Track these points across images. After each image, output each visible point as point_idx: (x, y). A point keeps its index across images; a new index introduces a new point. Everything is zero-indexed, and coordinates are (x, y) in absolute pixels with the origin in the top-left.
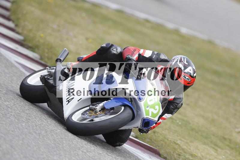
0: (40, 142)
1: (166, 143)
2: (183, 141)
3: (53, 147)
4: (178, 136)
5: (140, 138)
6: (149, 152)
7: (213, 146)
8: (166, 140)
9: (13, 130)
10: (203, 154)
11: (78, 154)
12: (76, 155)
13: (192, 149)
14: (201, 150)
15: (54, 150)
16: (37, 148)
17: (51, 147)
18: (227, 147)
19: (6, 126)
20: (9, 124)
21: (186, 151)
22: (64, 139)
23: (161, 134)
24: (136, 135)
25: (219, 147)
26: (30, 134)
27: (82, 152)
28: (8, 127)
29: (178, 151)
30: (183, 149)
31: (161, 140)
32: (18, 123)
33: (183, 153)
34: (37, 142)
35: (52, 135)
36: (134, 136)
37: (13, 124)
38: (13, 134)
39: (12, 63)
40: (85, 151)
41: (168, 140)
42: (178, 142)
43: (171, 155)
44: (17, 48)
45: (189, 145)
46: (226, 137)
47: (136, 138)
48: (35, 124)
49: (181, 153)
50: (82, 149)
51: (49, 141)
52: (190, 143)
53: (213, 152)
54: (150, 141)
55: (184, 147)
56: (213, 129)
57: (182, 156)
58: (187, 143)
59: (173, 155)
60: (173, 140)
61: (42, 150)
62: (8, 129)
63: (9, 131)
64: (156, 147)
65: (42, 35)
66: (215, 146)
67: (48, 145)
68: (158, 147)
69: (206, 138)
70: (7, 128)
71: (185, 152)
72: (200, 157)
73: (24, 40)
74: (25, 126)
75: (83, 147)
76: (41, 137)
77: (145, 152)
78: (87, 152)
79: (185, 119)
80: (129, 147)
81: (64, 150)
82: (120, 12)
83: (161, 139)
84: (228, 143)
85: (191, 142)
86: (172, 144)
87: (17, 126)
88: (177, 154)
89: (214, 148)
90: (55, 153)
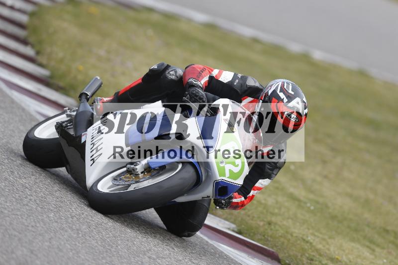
0: (79, 243)
1: (289, 240)
2: (318, 237)
3: (100, 252)
4: (309, 229)
5: (246, 234)
6: (260, 255)
7: (368, 244)
8: (289, 237)
9: (33, 224)
10: (351, 257)
11: (142, 262)
12: (140, 263)
13: (332, 249)
14: (347, 251)
15: (102, 256)
16: (73, 254)
17: (98, 251)
18: (390, 245)
19: (22, 218)
20: (26, 216)
21: (322, 253)
22: (119, 239)
23: (280, 226)
24: (238, 228)
25: (378, 246)
26: (62, 231)
27: (150, 258)
28: (26, 220)
29: (308, 254)
30: (317, 250)
31: (281, 236)
32: (42, 213)
33: (318, 256)
34: (73, 243)
35: (99, 232)
36: (236, 230)
37: (34, 215)
38: (33, 232)
39: (31, 115)
40: (155, 257)
41: (292, 235)
42: (309, 238)
43: (298, 261)
44: (40, 90)
45: (328, 244)
46: (389, 228)
47: (240, 233)
48: (70, 215)
49: (314, 256)
50: (149, 253)
51: (93, 242)
52: (329, 241)
53: (366, 253)
54: (263, 238)
55: (320, 246)
56: (367, 215)
57: (316, 261)
58: (324, 239)
59: (300, 260)
60: (301, 236)
61: (83, 257)
62: (26, 224)
63: (28, 226)
64: (272, 248)
65: (81, 68)
66: (371, 243)
67: (93, 248)
68: (275, 248)
69: (356, 230)
70: (24, 221)
71: (320, 255)
72: (346, 262)
73: (51, 77)
74: (53, 218)
75: (150, 250)
76: (80, 235)
77: (254, 257)
78: (158, 257)
79: (321, 200)
80: (227, 249)
81: (118, 256)
82: (211, 26)
83: (280, 234)
84: (392, 239)
85: (330, 238)
86: (299, 242)
87: (40, 218)
88: (308, 258)
89: (368, 247)
90: (104, 261)
